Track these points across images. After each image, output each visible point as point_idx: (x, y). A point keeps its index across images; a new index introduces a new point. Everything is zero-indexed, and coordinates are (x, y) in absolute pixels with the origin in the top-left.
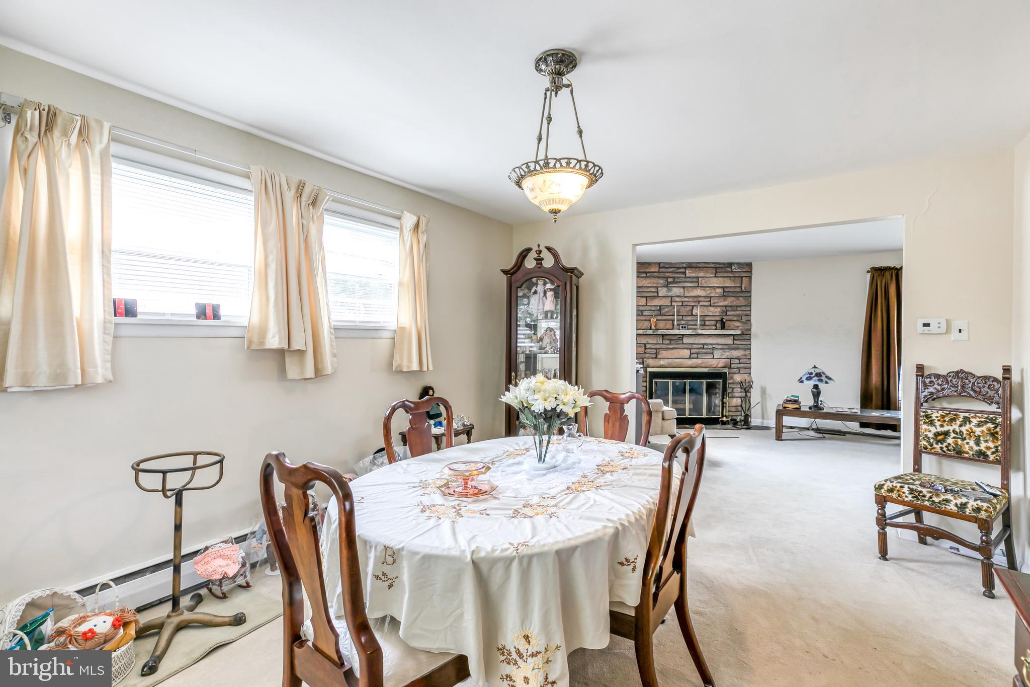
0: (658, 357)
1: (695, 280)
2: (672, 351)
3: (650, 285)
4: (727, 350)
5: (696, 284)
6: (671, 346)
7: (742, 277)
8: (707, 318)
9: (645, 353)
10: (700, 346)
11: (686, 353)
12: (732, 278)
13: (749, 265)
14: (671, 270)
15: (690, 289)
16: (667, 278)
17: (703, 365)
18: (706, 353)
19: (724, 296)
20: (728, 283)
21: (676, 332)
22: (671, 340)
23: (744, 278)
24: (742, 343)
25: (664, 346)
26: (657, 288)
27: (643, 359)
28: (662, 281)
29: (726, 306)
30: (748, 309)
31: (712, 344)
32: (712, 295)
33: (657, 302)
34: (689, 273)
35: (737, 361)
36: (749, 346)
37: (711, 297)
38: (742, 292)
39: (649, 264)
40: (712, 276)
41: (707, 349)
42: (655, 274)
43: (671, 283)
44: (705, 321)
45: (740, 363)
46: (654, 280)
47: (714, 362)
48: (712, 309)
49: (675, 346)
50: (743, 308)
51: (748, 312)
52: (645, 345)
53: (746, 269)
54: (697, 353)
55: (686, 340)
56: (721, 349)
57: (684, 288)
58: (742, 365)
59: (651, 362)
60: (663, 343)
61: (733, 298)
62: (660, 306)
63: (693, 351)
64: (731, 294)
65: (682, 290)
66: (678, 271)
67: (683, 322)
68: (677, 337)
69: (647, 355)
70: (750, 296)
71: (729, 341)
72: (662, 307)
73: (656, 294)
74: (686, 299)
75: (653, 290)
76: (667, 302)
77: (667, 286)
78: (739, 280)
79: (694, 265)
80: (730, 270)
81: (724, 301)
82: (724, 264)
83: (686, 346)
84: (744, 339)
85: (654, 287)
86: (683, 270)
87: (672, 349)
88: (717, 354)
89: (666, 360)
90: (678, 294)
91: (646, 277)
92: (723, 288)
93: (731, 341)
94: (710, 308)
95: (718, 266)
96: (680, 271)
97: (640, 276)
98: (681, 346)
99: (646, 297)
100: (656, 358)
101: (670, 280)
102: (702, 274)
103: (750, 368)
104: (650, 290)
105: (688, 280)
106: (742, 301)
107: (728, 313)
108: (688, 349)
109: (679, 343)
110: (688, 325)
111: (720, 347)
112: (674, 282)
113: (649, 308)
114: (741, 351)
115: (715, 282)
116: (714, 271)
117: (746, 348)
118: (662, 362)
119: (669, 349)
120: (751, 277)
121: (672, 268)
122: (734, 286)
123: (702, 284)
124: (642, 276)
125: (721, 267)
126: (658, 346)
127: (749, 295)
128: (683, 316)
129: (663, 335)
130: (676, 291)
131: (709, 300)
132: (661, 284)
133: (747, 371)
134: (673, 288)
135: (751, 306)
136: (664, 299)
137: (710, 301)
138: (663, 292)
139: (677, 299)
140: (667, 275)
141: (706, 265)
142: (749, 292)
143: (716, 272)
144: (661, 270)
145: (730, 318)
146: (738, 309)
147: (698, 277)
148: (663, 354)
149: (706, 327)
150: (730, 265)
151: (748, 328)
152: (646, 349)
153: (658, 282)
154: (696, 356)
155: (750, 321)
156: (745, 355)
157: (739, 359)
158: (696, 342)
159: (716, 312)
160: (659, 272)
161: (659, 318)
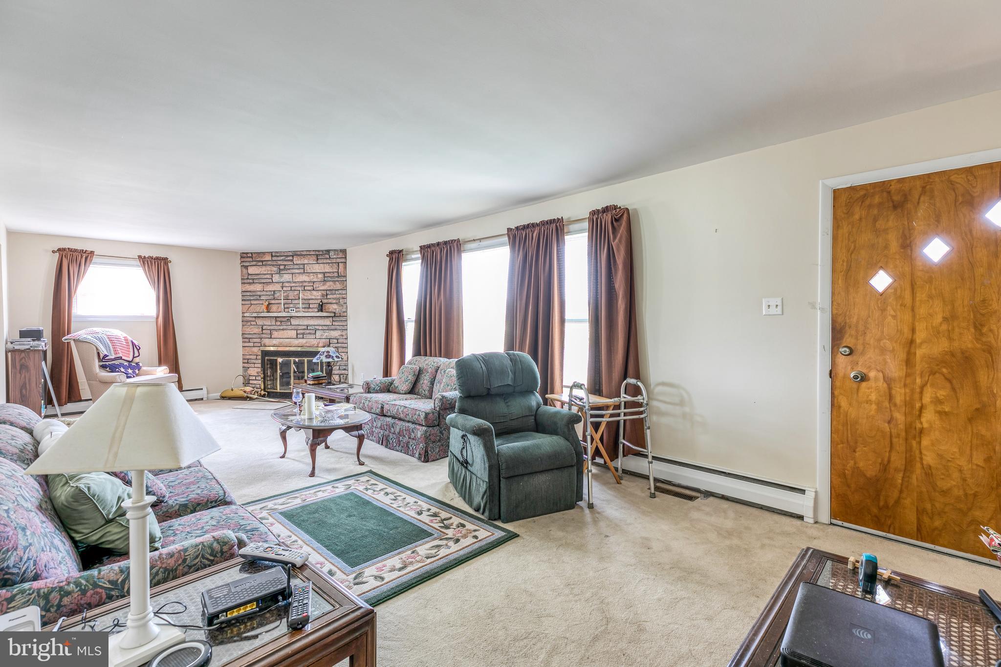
0: (273, 337)
1: (302, 266)
2: (282, 332)
3: (266, 273)
4: (327, 331)
5: (302, 271)
6: (281, 328)
7: (338, 263)
8: (311, 302)
9: (262, 334)
10: (304, 327)
11: (293, 333)
12: (331, 264)
13: (344, 251)
14: (282, 258)
15: (297, 275)
16: (280, 265)
17: (307, 345)
18: (310, 334)
19: (324, 280)
20: (327, 269)
21: (284, 314)
22: (281, 322)
23: (340, 264)
24: (339, 324)
25: (276, 327)
26: (272, 274)
27: (261, 338)
28: (275, 269)
29: (326, 290)
30: (344, 292)
31: (314, 325)
32: (314, 280)
33: (271, 288)
34: (297, 261)
35: (335, 341)
36: (346, 327)
37: (314, 282)
38: (338, 277)
39: (264, 253)
40: (314, 262)
41: (310, 330)
42: (270, 262)
43: (282, 270)
44: (309, 304)
45: (338, 343)
46: (268, 268)
47: (315, 342)
48: (314, 293)
49: (285, 327)
50: (340, 291)
51: (344, 296)
52: (262, 326)
53: (341, 255)
54: (303, 334)
55: (294, 322)
56: (322, 330)
57: (293, 274)
58: (339, 345)
59: (267, 341)
60: (276, 325)
61: (331, 283)
62: (274, 291)
63: (299, 332)
64: (329, 279)
65: (290, 276)
66: (287, 259)
67: (291, 305)
68: (285, 319)
69: (264, 335)
70: (346, 280)
71: (328, 322)
72: (276, 292)
73: (271, 281)
74: (293, 285)
75: (268, 276)
76: (277, 287)
77: (279, 273)
78: (335, 266)
79: (299, 253)
80: (327, 256)
81: (323, 285)
82: (322, 251)
83: (293, 327)
84: (341, 321)
85: (269, 274)
86: (291, 258)
87: (283, 330)
88: (318, 334)
89: (278, 340)
90: (288, 280)
91: (263, 265)
92: (324, 273)
93: (329, 322)
94: (313, 292)
95: (317, 253)
96: (289, 258)
97: (258, 264)
98: (290, 327)
99: (264, 283)
100: (271, 338)
101: (282, 267)
102: (306, 261)
103: (347, 348)
104: (266, 277)
105: (296, 267)
106: (338, 286)
107: (328, 297)
108: (295, 330)
109: (288, 324)
110: (296, 308)
111: (320, 328)
112: (285, 269)
113: (264, 293)
114: (339, 331)
115: (317, 268)
116: (315, 258)
117: (343, 328)
118: (275, 342)
119: (280, 329)
120: (346, 263)
121: (282, 256)
122: (332, 271)
123: (307, 271)
124: (259, 264)
125: (321, 255)
126: (272, 328)
127: (344, 279)
128: (292, 300)
129: (276, 317)
130: (287, 277)
131: (312, 284)
132: (275, 271)
133: (344, 350)
134: (284, 275)
135: (346, 289)
136: (277, 285)
137: (313, 286)
138: (276, 278)
139: (287, 285)
140: (279, 263)
141: (308, 253)
142: (344, 276)
143: (318, 259)
144: (274, 258)
145: (330, 301)
146: (337, 292)
147: (304, 264)
148: (275, 334)
149: (310, 310)
150: (328, 251)
151: (344, 310)
152: (262, 330)
153: (272, 269)
154: (301, 336)
155: (346, 303)
156: (342, 336)
157: (338, 339)
158: (301, 324)
159: (318, 296)
160: (272, 260)
161: (273, 302)
